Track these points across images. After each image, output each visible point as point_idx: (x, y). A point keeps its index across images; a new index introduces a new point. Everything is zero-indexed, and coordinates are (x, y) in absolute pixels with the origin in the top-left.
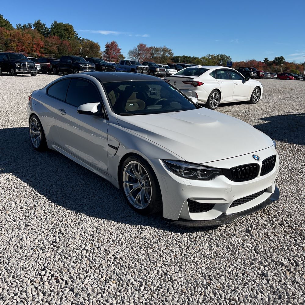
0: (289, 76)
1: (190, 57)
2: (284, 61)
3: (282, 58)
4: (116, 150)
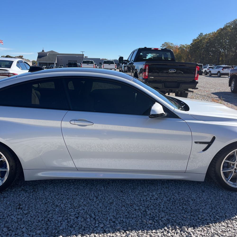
4: (207, 145)
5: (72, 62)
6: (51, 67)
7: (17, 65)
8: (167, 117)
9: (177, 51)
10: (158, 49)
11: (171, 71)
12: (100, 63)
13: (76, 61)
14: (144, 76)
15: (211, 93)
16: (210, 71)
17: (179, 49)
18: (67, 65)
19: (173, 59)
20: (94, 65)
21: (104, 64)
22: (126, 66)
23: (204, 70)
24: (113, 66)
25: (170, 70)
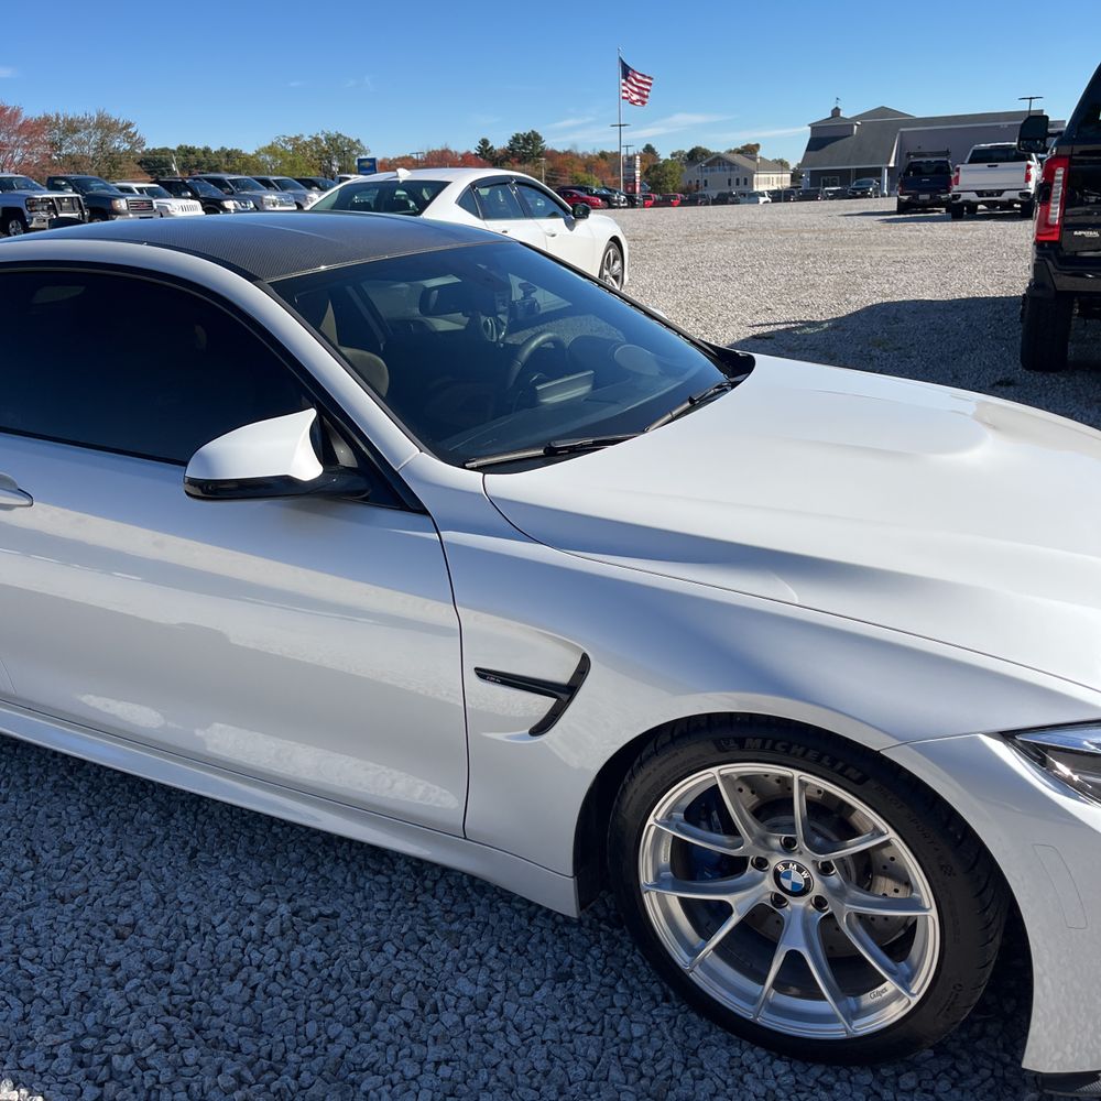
0: (584, 195)
1: (206, 151)
2: (543, 148)
3: (533, 139)
5: (924, 160)
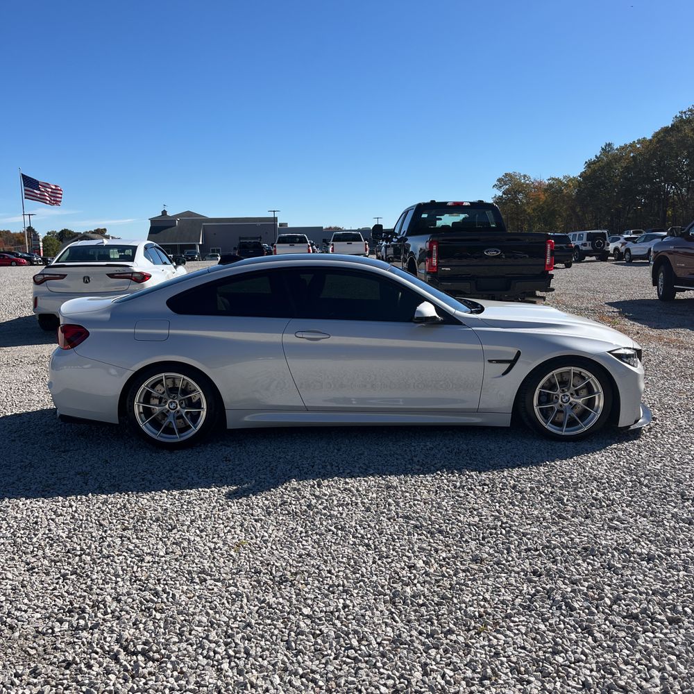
4: (508, 365)
5: (248, 241)
6: (190, 256)
7: (146, 255)
8: (442, 323)
9: (542, 197)
10: (462, 203)
11: (489, 254)
12: (325, 241)
13: (260, 238)
14: (429, 266)
15: (606, 303)
16: (628, 250)
17: (546, 190)
18: (235, 249)
19: (501, 227)
20: (309, 246)
21: (334, 243)
22: (389, 246)
23: (611, 247)
24: (360, 246)
25: (487, 252)
